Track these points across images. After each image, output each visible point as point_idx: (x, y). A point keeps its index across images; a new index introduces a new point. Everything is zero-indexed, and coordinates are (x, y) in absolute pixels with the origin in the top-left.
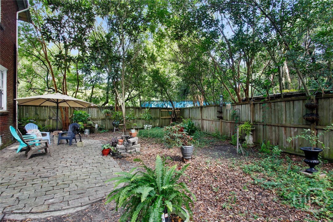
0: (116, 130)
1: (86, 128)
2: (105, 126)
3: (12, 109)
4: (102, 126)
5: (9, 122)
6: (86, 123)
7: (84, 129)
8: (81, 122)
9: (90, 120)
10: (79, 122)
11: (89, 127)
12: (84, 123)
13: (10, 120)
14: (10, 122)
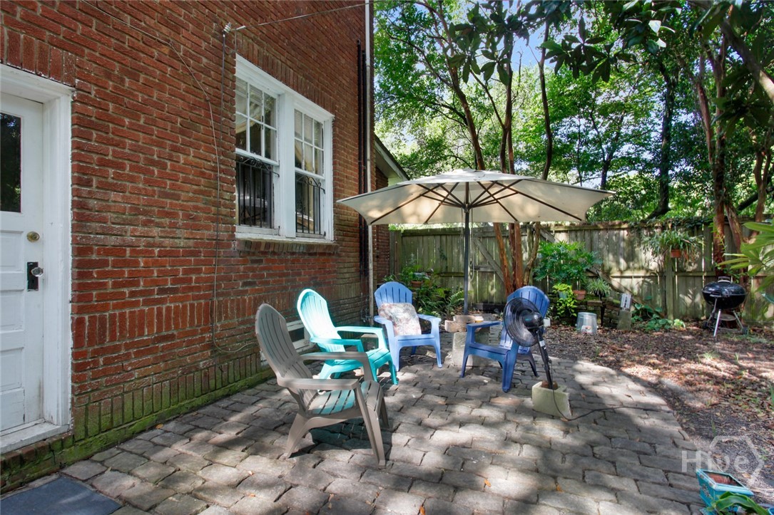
0: (723, 324)
1: (582, 306)
2: (664, 301)
3: (355, 239)
4: (651, 301)
5: (341, 276)
6: (583, 287)
7: (577, 311)
8: (565, 281)
9: (597, 277)
10: (556, 282)
11: (596, 305)
12: (574, 288)
13: (345, 270)
14: (347, 275)
